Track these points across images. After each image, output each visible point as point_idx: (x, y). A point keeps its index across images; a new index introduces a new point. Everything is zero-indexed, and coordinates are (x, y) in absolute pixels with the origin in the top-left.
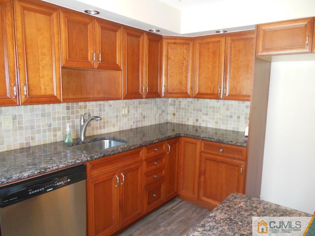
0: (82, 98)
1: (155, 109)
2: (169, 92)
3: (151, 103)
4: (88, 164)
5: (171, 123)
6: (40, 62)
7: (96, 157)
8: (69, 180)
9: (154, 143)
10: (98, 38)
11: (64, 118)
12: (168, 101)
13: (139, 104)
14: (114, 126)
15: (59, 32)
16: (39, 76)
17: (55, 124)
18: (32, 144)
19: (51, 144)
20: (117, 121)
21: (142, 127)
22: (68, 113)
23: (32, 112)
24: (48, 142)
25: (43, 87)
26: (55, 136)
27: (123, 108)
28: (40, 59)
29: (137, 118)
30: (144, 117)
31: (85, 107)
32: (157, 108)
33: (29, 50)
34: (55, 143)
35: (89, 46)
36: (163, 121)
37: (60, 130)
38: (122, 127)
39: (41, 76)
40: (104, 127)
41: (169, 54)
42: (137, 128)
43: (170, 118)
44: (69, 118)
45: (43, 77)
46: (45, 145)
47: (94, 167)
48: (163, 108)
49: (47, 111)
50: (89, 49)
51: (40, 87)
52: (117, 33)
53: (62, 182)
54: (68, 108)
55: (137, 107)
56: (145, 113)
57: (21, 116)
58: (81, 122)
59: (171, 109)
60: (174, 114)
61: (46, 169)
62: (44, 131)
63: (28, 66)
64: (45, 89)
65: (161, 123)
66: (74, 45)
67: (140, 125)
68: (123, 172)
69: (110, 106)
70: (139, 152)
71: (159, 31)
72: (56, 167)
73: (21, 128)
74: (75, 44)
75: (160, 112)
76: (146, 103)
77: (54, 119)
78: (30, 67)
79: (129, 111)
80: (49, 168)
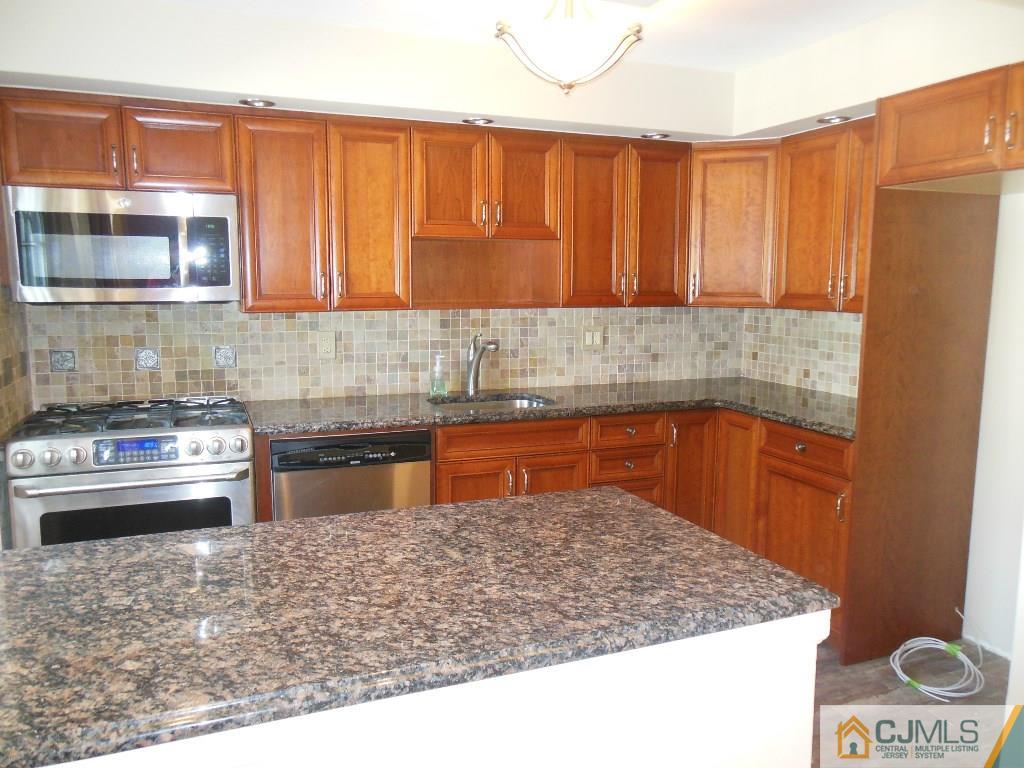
0: (477, 303)
1: (694, 337)
2: (709, 290)
3: (680, 321)
4: (439, 432)
5: (748, 379)
6: (370, 231)
7: (455, 419)
8: (393, 454)
9: (619, 414)
10: (496, 173)
11: (434, 345)
12: (742, 319)
13: (640, 321)
14: (561, 372)
15: (410, 170)
16: (368, 257)
17: (416, 356)
18: (368, 392)
19: (405, 396)
20: (570, 361)
21: (647, 384)
22: (444, 334)
23: (370, 328)
24: (399, 391)
25: (374, 279)
26: (415, 380)
27: (589, 331)
28: (370, 225)
29: (631, 358)
30: (655, 357)
31: (486, 323)
32: (702, 337)
33: (351, 211)
34: (415, 396)
35: (474, 191)
36: (719, 373)
37: (425, 369)
38: (585, 377)
39: (371, 257)
40: (533, 372)
41: (708, 192)
42: (630, 385)
43: (745, 367)
44: (446, 345)
45: (375, 259)
46: (393, 397)
47: (450, 440)
48: (723, 337)
49: (399, 328)
50: (474, 197)
51: (369, 277)
52: (547, 155)
53: (379, 455)
54: (444, 324)
55: (631, 330)
56: (656, 347)
57: (349, 333)
58: (468, 356)
59: (748, 341)
60: (755, 356)
61: (350, 424)
62: (393, 368)
63: (349, 239)
64: (379, 282)
65: (714, 376)
66: (439, 191)
67: (640, 377)
68: (528, 466)
69: (552, 323)
70: (576, 429)
71: (666, 136)
72: (370, 425)
73: (349, 358)
74: (442, 190)
75: (709, 346)
76: (663, 321)
77: (414, 345)
78: (353, 241)
79: (605, 340)
80: (357, 424)
